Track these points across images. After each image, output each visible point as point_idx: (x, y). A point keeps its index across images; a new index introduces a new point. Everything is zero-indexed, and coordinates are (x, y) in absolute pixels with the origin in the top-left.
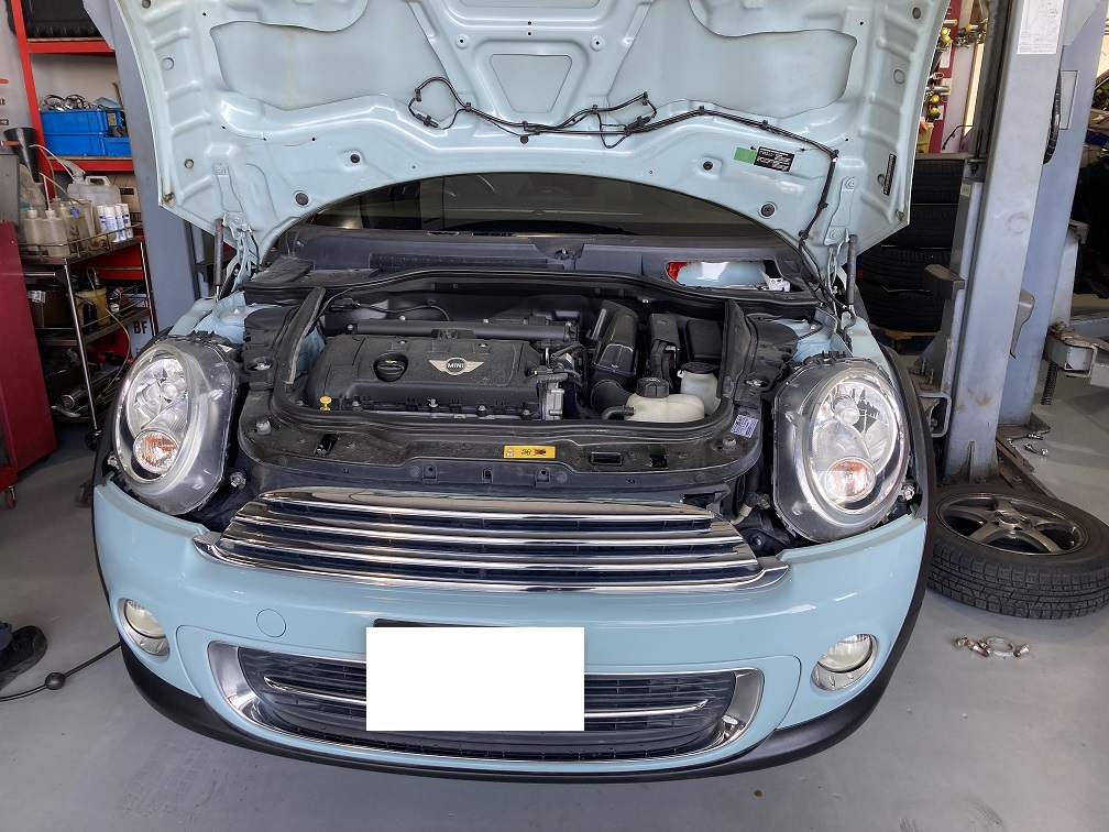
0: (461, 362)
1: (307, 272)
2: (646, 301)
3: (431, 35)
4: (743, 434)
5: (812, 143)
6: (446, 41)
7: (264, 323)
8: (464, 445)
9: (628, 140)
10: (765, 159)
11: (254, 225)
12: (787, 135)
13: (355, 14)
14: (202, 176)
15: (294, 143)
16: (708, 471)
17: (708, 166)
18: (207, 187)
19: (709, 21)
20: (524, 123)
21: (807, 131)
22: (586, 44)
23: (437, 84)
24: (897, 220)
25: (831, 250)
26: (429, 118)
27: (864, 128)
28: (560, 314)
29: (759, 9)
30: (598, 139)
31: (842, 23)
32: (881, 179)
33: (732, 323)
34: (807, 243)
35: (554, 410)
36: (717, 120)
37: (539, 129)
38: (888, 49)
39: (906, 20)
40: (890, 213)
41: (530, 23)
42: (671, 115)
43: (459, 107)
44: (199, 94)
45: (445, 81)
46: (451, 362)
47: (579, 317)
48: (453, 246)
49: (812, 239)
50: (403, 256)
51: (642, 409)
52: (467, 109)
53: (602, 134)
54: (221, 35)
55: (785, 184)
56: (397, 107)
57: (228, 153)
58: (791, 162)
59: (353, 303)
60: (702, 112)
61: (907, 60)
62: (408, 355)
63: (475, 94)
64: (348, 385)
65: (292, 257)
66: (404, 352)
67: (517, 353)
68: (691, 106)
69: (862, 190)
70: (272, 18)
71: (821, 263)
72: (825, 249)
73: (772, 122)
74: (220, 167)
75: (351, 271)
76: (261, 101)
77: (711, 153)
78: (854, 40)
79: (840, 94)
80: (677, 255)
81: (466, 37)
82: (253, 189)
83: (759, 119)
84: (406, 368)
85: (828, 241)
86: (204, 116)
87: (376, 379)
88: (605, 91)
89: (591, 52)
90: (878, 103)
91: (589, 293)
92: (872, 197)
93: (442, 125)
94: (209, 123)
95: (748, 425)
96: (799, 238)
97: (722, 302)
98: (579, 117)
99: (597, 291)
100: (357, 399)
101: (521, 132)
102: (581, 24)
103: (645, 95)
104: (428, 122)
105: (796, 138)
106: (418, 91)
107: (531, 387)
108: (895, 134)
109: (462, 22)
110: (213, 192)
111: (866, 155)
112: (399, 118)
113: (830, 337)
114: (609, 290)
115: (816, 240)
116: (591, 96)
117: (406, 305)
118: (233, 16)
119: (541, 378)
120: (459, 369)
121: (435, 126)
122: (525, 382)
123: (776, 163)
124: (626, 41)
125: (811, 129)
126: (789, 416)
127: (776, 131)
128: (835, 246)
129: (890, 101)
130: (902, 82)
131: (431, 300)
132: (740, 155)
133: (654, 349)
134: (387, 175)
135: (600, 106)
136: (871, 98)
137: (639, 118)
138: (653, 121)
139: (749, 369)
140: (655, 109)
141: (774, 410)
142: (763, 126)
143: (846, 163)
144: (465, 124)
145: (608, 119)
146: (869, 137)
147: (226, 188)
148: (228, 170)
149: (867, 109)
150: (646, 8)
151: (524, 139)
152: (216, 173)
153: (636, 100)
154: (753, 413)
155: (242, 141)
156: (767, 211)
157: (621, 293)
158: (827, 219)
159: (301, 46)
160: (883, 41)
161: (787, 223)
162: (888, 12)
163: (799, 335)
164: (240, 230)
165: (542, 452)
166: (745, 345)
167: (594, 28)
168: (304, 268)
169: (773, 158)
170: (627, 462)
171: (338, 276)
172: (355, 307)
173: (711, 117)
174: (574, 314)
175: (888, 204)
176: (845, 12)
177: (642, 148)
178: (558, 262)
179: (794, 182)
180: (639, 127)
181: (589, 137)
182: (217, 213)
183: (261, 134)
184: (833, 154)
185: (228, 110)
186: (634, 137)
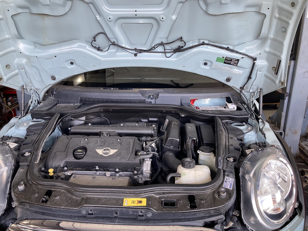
0: (109, 150)
1: (56, 104)
2: (183, 116)
3: (98, 17)
4: (228, 187)
5: (247, 55)
6: (104, 19)
7: (34, 130)
8: (106, 198)
9: (175, 55)
10: (228, 61)
11: (36, 88)
12: (237, 52)
13: (67, 9)
14: (14, 70)
15: (47, 58)
16: (215, 209)
17: (206, 64)
18: (16, 75)
19: (207, 9)
20: (135, 49)
21: (244, 51)
22: (158, 19)
23: (101, 35)
24: (280, 84)
25: (252, 94)
26: (99, 47)
27: (267, 49)
28: (150, 119)
29: (227, 4)
30: (163, 54)
31: (260, 8)
32: (274, 68)
33: (218, 129)
34: (243, 91)
35: (147, 171)
36: (209, 47)
37: (141, 51)
38: (279, 19)
39: (288, 7)
40: (277, 82)
41: (136, 11)
42: (191, 45)
43: (110, 43)
44: (9, 40)
45: (105, 34)
46: (104, 150)
47: (157, 120)
48: (110, 95)
49: (245, 90)
50: (91, 98)
51: (184, 174)
52: (114, 44)
53: (165, 53)
54: (16, 18)
55: (235, 70)
56: (87, 44)
57: (23, 62)
58: (238, 62)
59: (71, 118)
60: (203, 44)
61: (288, 23)
62: (87, 147)
63: (116, 38)
64: (62, 161)
65: (52, 98)
66: (85, 145)
67: (132, 144)
68: (199, 42)
69: (265, 72)
70: (34, 11)
71: (248, 98)
72: (249, 93)
73: (231, 47)
74: (21, 67)
75: (72, 104)
76: (35, 43)
77: (207, 59)
78: (265, 15)
79: (258, 36)
80: (194, 96)
81: (111, 17)
82: (35, 75)
83: (226, 46)
84: (86, 153)
85: (251, 91)
86: (13, 48)
87: (74, 158)
88: (166, 37)
89: (160, 22)
90: (274, 40)
91: (161, 112)
92: (269, 75)
93: (104, 50)
94: (15, 51)
95: (229, 182)
96: (240, 89)
97: (213, 117)
98: (156, 47)
99: (164, 111)
100: (66, 166)
101: (134, 52)
102: (156, 11)
103: (181, 38)
104: (99, 49)
105: (240, 53)
106: (94, 38)
107: (137, 161)
108: (281, 52)
109: (110, 11)
110: (19, 76)
111: (267, 59)
112: (88, 48)
113: (256, 133)
114: (168, 111)
115: (246, 90)
116: (160, 38)
117: (92, 117)
118: (20, 11)
119: (142, 157)
120: (108, 153)
121: (102, 50)
122: (135, 158)
123: (232, 63)
124: (174, 17)
125: (246, 50)
126: (247, 177)
127: (232, 51)
128: (254, 92)
129: (279, 39)
130: (285, 32)
131: (102, 115)
132: (218, 60)
133: (188, 141)
134: (85, 69)
135: (164, 42)
136: (271, 38)
137: (179, 46)
138: (184, 48)
139: (227, 152)
140: (185, 43)
141: (240, 174)
142: (228, 49)
143: (260, 62)
144: (113, 49)
145: (167, 47)
146: (269, 53)
147: (24, 75)
148: (24, 68)
149: (269, 42)
150: (181, 4)
151: (136, 55)
152: (19, 69)
153: (178, 40)
154: (231, 175)
155: (28, 58)
156: (228, 80)
157: (173, 112)
158: (251, 83)
159: (47, 21)
160: (277, 15)
161: (236, 84)
162: (280, 4)
163: (244, 132)
164: (31, 89)
165: (140, 202)
166: (224, 139)
167: (161, 12)
168: (56, 103)
169: (231, 61)
170: (179, 205)
171: (66, 107)
172: (72, 120)
173: (207, 46)
174: (156, 119)
175: (277, 78)
176: (262, 4)
177: (180, 57)
178: (150, 100)
179: (239, 69)
180: (179, 50)
181: (160, 54)
182: (22, 83)
183: (35, 55)
184: (255, 59)
185: (22, 46)
186: (177, 53)
